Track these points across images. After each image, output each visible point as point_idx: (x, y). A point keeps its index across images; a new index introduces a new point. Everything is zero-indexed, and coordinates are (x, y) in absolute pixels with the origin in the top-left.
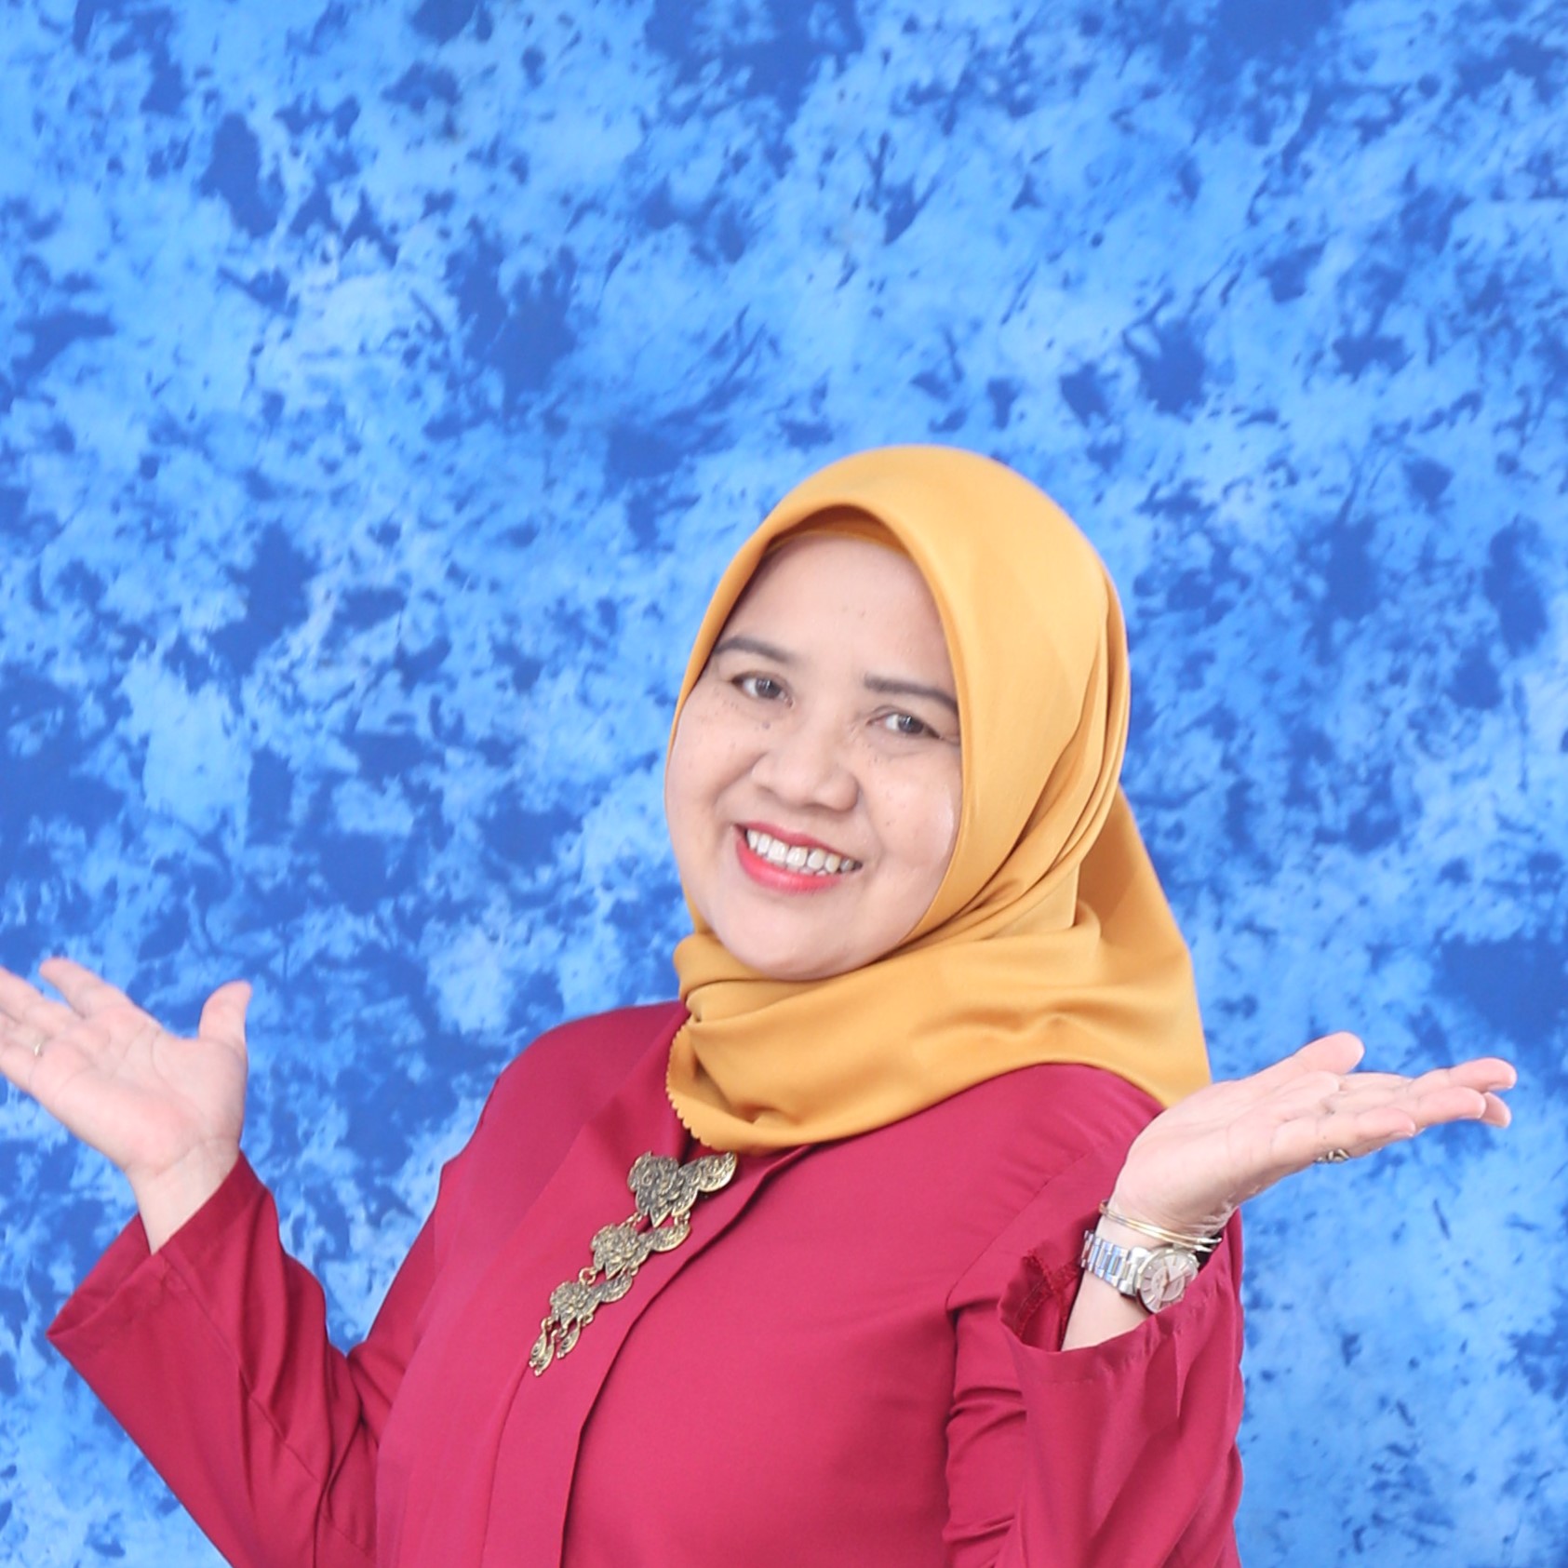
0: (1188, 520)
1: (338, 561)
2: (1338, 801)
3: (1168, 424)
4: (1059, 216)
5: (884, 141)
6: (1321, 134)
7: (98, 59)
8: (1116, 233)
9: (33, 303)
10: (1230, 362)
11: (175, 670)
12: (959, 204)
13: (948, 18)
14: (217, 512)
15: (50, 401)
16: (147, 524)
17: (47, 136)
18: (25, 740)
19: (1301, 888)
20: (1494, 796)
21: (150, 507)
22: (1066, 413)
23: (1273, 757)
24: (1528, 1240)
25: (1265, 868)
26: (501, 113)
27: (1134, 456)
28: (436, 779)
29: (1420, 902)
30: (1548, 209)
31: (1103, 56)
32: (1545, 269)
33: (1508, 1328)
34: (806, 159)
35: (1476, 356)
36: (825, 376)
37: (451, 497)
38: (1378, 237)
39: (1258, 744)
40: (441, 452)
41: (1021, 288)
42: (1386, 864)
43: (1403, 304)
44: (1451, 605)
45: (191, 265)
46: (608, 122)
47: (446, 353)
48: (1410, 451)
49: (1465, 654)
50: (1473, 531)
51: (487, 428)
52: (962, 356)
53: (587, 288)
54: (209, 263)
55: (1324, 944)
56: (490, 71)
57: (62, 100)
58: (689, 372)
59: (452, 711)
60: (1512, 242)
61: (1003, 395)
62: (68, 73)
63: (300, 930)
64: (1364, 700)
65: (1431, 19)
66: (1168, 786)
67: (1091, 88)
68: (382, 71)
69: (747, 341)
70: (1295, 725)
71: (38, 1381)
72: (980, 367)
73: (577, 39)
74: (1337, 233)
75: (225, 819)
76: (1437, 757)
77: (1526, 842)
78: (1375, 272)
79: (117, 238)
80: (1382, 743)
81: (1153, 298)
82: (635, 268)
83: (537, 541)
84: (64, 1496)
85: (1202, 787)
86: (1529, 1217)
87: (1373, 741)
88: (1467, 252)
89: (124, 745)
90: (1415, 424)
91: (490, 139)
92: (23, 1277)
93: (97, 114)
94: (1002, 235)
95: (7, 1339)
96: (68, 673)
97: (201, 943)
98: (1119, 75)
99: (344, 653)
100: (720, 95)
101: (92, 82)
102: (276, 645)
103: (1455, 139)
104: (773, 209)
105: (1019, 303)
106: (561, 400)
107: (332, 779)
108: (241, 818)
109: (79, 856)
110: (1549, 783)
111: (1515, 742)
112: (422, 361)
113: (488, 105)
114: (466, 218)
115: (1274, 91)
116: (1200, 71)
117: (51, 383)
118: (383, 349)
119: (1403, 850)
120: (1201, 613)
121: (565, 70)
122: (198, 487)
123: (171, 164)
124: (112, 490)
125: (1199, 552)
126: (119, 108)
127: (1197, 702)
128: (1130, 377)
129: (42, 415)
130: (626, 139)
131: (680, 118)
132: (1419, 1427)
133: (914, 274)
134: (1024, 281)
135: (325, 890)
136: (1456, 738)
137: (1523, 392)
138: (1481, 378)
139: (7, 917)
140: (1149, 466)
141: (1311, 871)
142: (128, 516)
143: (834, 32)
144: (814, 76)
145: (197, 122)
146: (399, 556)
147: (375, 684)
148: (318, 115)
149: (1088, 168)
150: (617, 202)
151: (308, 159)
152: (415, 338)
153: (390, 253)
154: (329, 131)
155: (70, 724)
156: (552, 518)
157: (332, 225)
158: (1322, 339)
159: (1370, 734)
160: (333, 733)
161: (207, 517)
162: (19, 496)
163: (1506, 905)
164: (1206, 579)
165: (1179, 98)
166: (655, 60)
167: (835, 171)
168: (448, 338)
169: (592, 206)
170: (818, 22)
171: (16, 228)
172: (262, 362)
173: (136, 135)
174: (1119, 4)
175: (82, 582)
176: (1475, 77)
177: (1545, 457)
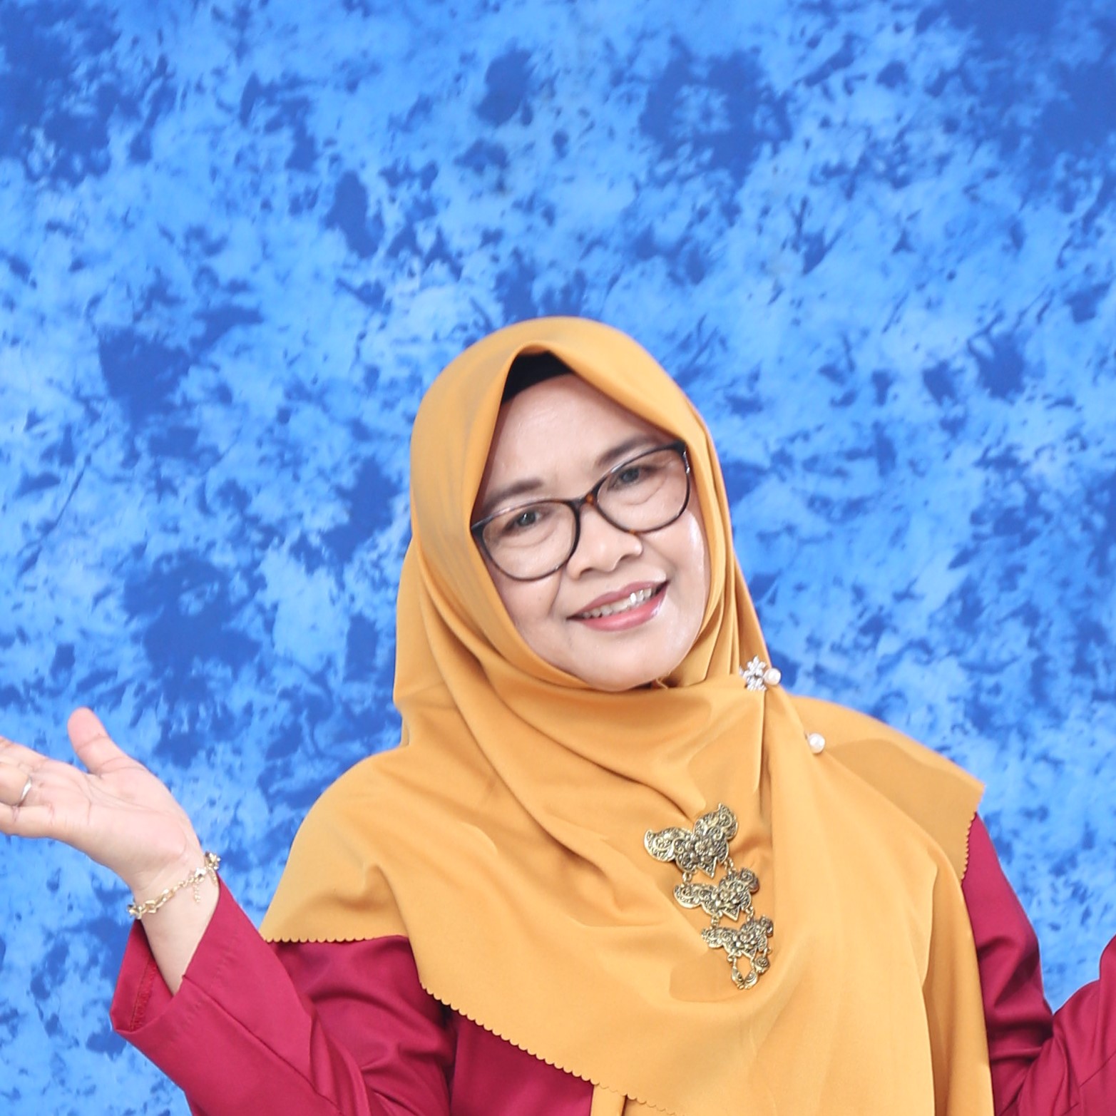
0: (1009, 473)
2: (1109, 671)
3: (998, 406)
4: (925, 259)
5: (805, 203)
6: (1111, 206)
7: (256, 131)
8: (965, 271)
9: (206, 300)
10: (1042, 364)
11: (298, 557)
12: (856, 248)
13: (852, 118)
14: (331, 449)
15: (216, 368)
16: (281, 455)
17: (220, 184)
18: (192, 604)
19: (1081, 732)
21: (283, 443)
22: (926, 396)
23: (1064, 639)
26: (537, 175)
27: (973, 427)
31: (959, 147)
34: (750, 214)
36: (758, 366)
39: (1054, 631)
41: (897, 307)
45: (317, 276)
46: (612, 185)
52: (854, 354)
53: (593, 299)
54: (330, 275)
55: (1097, 771)
56: (530, 147)
57: (231, 159)
58: (664, 359)
62: (236, 140)
63: (380, 742)
67: (950, 170)
69: (704, 341)
70: (1080, 618)
72: (867, 362)
73: (591, 126)
75: (330, 663)
79: (267, 255)
81: (989, 318)
82: (627, 287)
85: (1014, 659)
89: (261, 609)
91: (529, 193)
93: (255, 169)
94: (885, 271)
96: (223, 558)
97: (311, 750)
98: (970, 161)
100: (690, 168)
101: (252, 147)
102: (368, 542)
104: (725, 248)
105: (895, 318)
108: (341, 662)
109: (227, 686)
113: (528, 170)
114: (510, 248)
115: (1077, 175)
116: (1027, 160)
117: (216, 356)
118: (450, 338)
120: (1017, 538)
121: (583, 147)
122: (318, 431)
123: (305, 206)
124: (257, 431)
125: (1018, 495)
126: (270, 165)
127: (1015, 599)
128: (972, 371)
129: (210, 377)
130: (623, 197)
131: (662, 183)
133: (823, 296)
134: (899, 304)
139: (175, 727)
140: (984, 434)
141: (1089, 720)
142: (269, 450)
143: (771, 126)
144: (755, 157)
145: (324, 176)
148: (409, 174)
149: (946, 225)
150: (616, 240)
151: (401, 204)
152: (472, 331)
153: (456, 271)
154: (417, 185)
155: (223, 594)
157: (416, 251)
158: (1107, 349)
161: (324, 451)
162: (192, 434)
164: (1021, 514)
165: (1011, 178)
166: (646, 142)
167: (769, 223)
169: (599, 242)
170: (760, 119)
171: (196, 247)
172: (365, 344)
173: (281, 184)
174: (971, 112)
175: (235, 495)
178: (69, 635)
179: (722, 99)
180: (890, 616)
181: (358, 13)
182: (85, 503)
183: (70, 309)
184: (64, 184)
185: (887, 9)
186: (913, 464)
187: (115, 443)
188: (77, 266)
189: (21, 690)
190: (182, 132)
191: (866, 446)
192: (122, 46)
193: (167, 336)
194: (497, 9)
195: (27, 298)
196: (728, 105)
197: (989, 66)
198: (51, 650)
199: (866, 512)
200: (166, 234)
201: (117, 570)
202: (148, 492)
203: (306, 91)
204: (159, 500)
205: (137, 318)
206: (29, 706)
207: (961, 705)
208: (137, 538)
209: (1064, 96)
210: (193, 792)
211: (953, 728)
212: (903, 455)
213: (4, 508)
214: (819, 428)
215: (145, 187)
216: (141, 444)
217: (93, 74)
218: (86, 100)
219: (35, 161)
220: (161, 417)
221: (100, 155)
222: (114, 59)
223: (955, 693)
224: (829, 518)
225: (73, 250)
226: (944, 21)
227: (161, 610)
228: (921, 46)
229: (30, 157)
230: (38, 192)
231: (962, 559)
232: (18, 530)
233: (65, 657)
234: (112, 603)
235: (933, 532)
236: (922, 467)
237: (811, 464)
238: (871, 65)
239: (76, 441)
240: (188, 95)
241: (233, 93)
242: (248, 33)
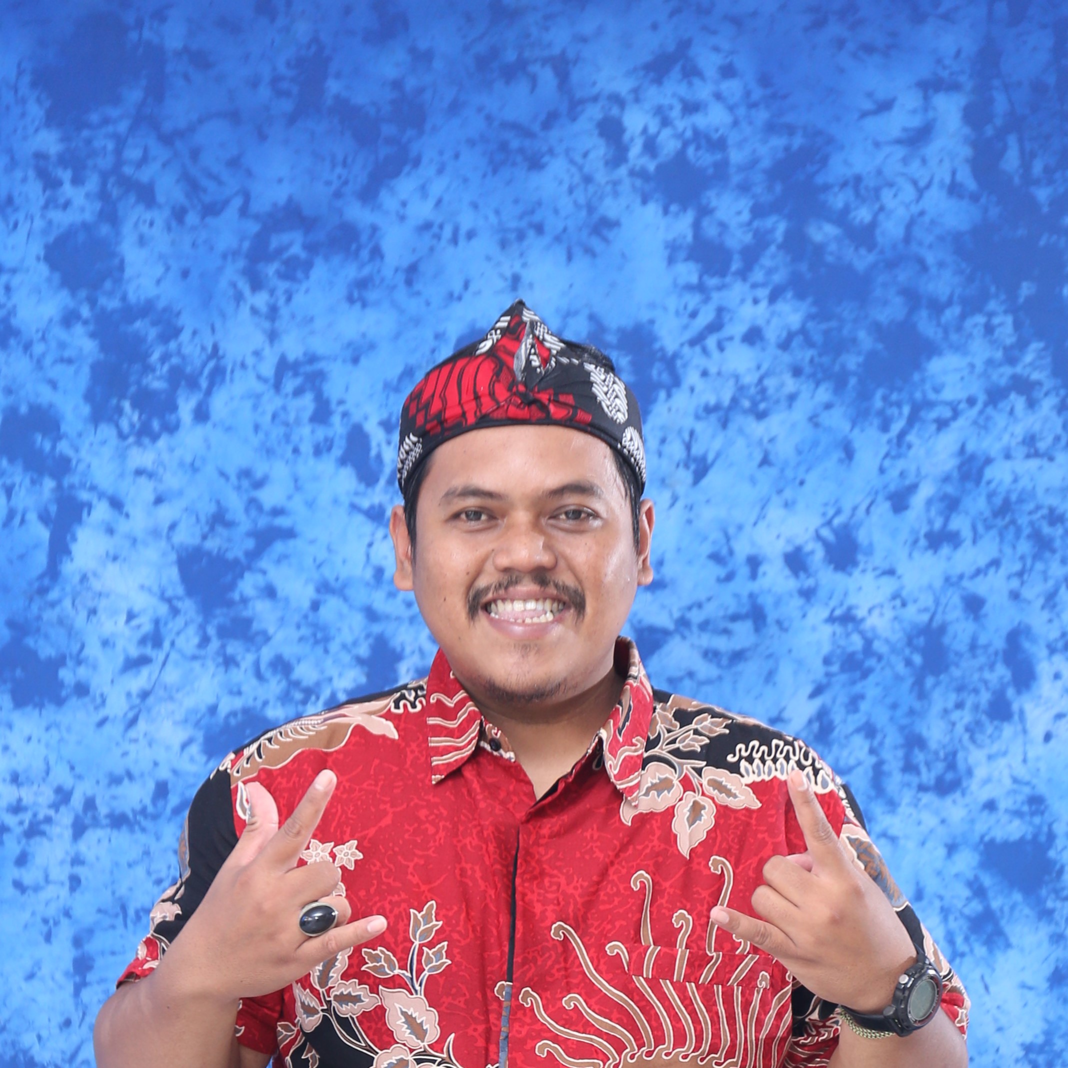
0: (850, 626)
1: (413, 652)
2: (929, 770)
3: (840, 579)
4: (782, 471)
5: (692, 433)
6: (917, 426)
7: (287, 395)
8: (812, 479)
9: (255, 522)
10: (871, 545)
12: (731, 465)
13: (724, 369)
15: (264, 572)
16: (315, 635)
19: (911, 815)
20: (1010, 766)
21: (316, 627)
22: (787, 572)
23: (896, 748)
24: (1030, 995)
25: (892, 805)
27: (822, 594)
29: (972, 821)
30: (1034, 463)
31: (804, 387)
32: (1033, 494)
33: (1020, 1040)
35: (997, 540)
36: (663, 554)
38: (946, 479)
39: (888, 741)
41: (763, 508)
42: (954, 802)
43: (959, 513)
44: (986, 668)
45: (336, 501)
48: (964, 589)
49: (994, 693)
50: (997, 630)
52: (733, 543)
54: (345, 500)
55: (923, 843)
57: (268, 417)
60: (1016, 480)
61: (754, 563)
62: (271, 403)
64: (942, 717)
65: (972, 366)
66: (842, 763)
67: (798, 404)
70: (907, 731)
72: (742, 549)
74: (926, 477)
76: (980, 746)
77: (1027, 790)
78: (945, 497)
79: (298, 488)
80: (952, 740)
81: (831, 512)
85: (859, 764)
86: (1030, 982)
87: (946, 740)
88: (993, 486)
93: (286, 424)
94: (753, 481)
96: (275, 712)
98: (812, 397)
101: (284, 408)
103: (985, 428)
105: (762, 516)
110: (1038, 759)
111: (1020, 738)
115: (891, 405)
116: (854, 395)
117: (264, 563)
119: (963, 794)
120: (858, 674)
122: (341, 616)
123: (325, 450)
124: (296, 618)
125: (857, 642)
126: (298, 422)
127: (856, 720)
128: (820, 553)
129: (260, 580)
133: (708, 501)
134: (764, 504)
136: (990, 736)
137: (1022, 558)
138: (1001, 551)
140: (830, 598)
141: (916, 806)
143: (665, 377)
144: (654, 401)
145: (338, 428)
149: (797, 445)
158: (918, 532)
159: (945, 735)
161: (346, 631)
162: (248, 622)
163: (1017, 823)
164: (860, 656)
165: (843, 409)
167: (667, 449)
170: (657, 372)
171: (245, 483)
172: (373, 551)
173: (307, 435)
174: (812, 361)
175: (282, 666)
176: (995, 396)
177: (1034, 591)
178: (164, 773)
181: (358, 305)
182: (171, 676)
183: (155, 533)
184: (146, 441)
185: (746, 287)
186: (779, 623)
187: (192, 630)
188: (159, 500)
189: (131, 816)
190: (232, 399)
191: (744, 610)
192: (185, 336)
193: (227, 550)
194: (460, 298)
195: (123, 526)
196: (633, 363)
197: (824, 326)
198: (151, 786)
199: (746, 660)
200: (223, 474)
201: (197, 724)
202: (218, 666)
203: (322, 365)
204: (226, 671)
205: (204, 537)
206: (137, 828)
208: (210, 700)
209: (880, 346)
212: (772, 616)
213: (112, 682)
214: (709, 599)
215: (206, 440)
216: (211, 631)
217: (164, 358)
218: (160, 378)
219: (125, 424)
220: (225, 610)
221: (172, 418)
222: (180, 346)
224: (719, 665)
225: (155, 489)
226: (789, 294)
228: (773, 314)
229: (120, 421)
230: (128, 447)
231: (817, 691)
232: (123, 699)
233: (162, 790)
234: (194, 749)
235: (796, 673)
236: (786, 624)
237: (704, 626)
238: (736, 329)
239: (163, 630)
240: (235, 371)
241: (268, 369)
242: (277, 324)
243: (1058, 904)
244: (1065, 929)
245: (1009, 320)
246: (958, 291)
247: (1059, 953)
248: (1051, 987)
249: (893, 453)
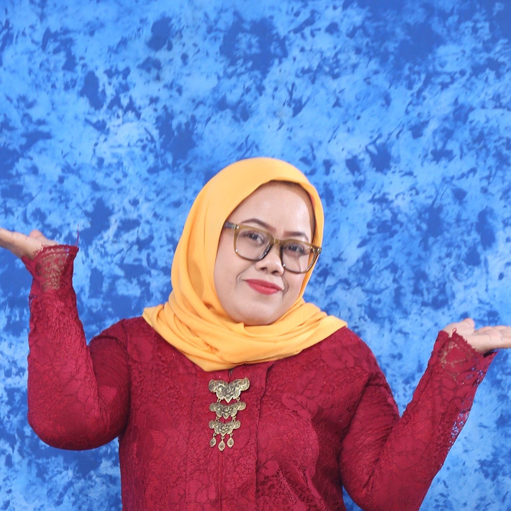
0: (384, 205)
1: (119, 210)
2: (429, 293)
3: (379, 175)
4: (347, 110)
5: (293, 85)
6: (429, 86)
7: (49, 53)
8: (365, 115)
9: (27, 128)
10: (399, 156)
12: (316, 105)
13: (314, 48)
14: (82, 194)
15: (31, 159)
16: (60, 197)
17: (33, 76)
19: (417, 320)
20: (477, 293)
21: (61, 192)
22: (347, 171)
23: (409, 279)
24: (485, 431)
25: (406, 314)
26: (174, 73)
27: (368, 185)
28: (148, 279)
30: (499, 112)
31: (362, 61)
32: (497, 130)
33: (478, 458)
34: (269, 90)
35: (475, 156)
37: (155, 191)
38: (446, 119)
39: (404, 275)
40: (152, 177)
41: (334, 132)
42: (443, 313)
43: (453, 140)
44: (466, 233)
45: (76, 117)
46: (207, 77)
47: (155, 147)
48: (454, 185)
49: (469, 249)
50: (473, 211)
51: (167, 170)
52: (315, 152)
53: (199, 128)
54: (82, 117)
55: (424, 338)
56: (171, 60)
57: (38, 66)
58: (230, 155)
59: (153, 258)
60: (487, 121)
61: (328, 165)
62: (40, 57)
64: (438, 262)
65: (464, 52)
66: (376, 287)
67: (358, 70)
68: (138, 59)
69: (249, 146)
70: (416, 269)
71: (19, 463)
72: (321, 156)
73: (199, 51)
74: (433, 117)
75: (82, 290)
76: (460, 280)
77: (487, 308)
78: (444, 130)
80: (443, 276)
81: (375, 136)
82: (215, 122)
83: (182, 206)
84: (26, 499)
86: (485, 424)
88: (473, 124)
90: (456, 177)
91: (171, 81)
92: (15, 431)
93: (48, 70)
94: (329, 115)
95: (9, 450)
98: (367, 67)
99: (121, 239)
100: (243, 69)
101: (47, 60)
102: (100, 235)
103: (470, 89)
104: (258, 105)
106: (190, 163)
107: (116, 278)
108: (87, 289)
110: (495, 289)
111: (485, 276)
112: (147, 149)
113: (170, 71)
114: (162, 106)
115: (414, 73)
116: (392, 66)
117: (31, 153)
118: (135, 145)
119: (449, 309)
120: (388, 234)
121: (195, 61)
122: (77, 187)
123: (71, 87)
124: (50, 187)
125: (388, 215)
127: (386, 261)
128: (368, 160)
129: (28, 161)
130: (213, 82)
131: (230, 77)
132: (449, 489)
133: (301, 126)
134: (336, 129)
135: (113, 313)
137: (490, 168)
138: (477, 163)
139: (13, 319)
140: (373, 188)
141: (420, 315)
142: (54, 195)
143: (279, 51)
144: (272, 65)
145: (79, 73)
146: (138, 209)
147: (130, 249)
148: (117, 72)
149: (356, 95)
150: (209, 102)
151: (114, 86)
152: (145, 142)
153: (138, 116)
154: (121, 77)
156: (186, 199)
157: (120, 106)
158: (428, 150)
159: (439, 273)
160: (116, 264)
161: (79, 196)
162: (21, 188)
164: (389, 224)
165: (385, 75)
166: (222, 58)
167: (277, 94)
168: (156, 142)
169: (202, 103)
170: (273, 48)
171: (22, 105)
172: (98, 148)
173: (60, 77)
174: (367, 44)
175: (40, 215)
176: (477, 70)
177: (496, 188)
179: (257, 39)
180: (331, 268)
186: (341, 201)
190: (16, 54)
193: (9, 144)
196: (258, 42)
197: (375, 24)
200: (8, 99)
203: (71, 35)
204: (6, 218)
207: (363, 308)
209: (409, 38)
210: (21, 348)
211: (359, 318)
212: (337, 197)
220: (7, 181)
223: (360, 303)
226: (355, 5)
227: (7, 266)
228: (345, 15)
231: (363, 243)
235: (350, 232)
236: (345, 202)
238: (322, 24)
240: (19, 38)
241: (38, 36)
242: (45, 10)
243: (504, 377)
244: (508, 392)
245: (487, 25)
246: (457, 6)
247: (503, 406)
248: (498, 427)
249: (414, 102)
